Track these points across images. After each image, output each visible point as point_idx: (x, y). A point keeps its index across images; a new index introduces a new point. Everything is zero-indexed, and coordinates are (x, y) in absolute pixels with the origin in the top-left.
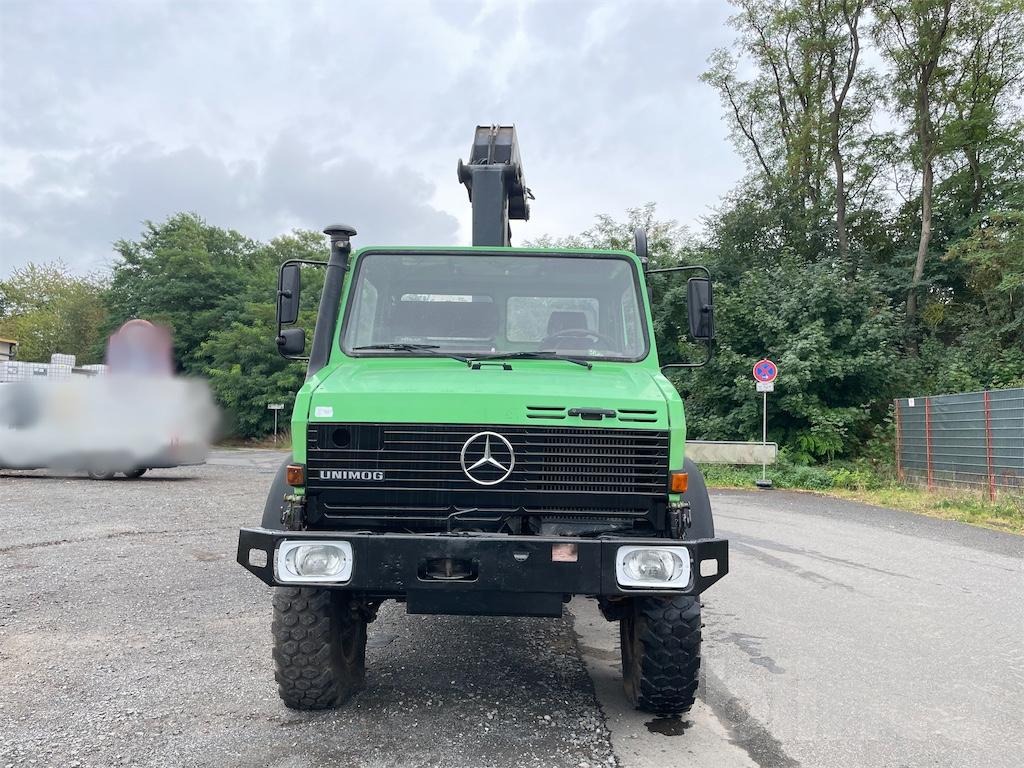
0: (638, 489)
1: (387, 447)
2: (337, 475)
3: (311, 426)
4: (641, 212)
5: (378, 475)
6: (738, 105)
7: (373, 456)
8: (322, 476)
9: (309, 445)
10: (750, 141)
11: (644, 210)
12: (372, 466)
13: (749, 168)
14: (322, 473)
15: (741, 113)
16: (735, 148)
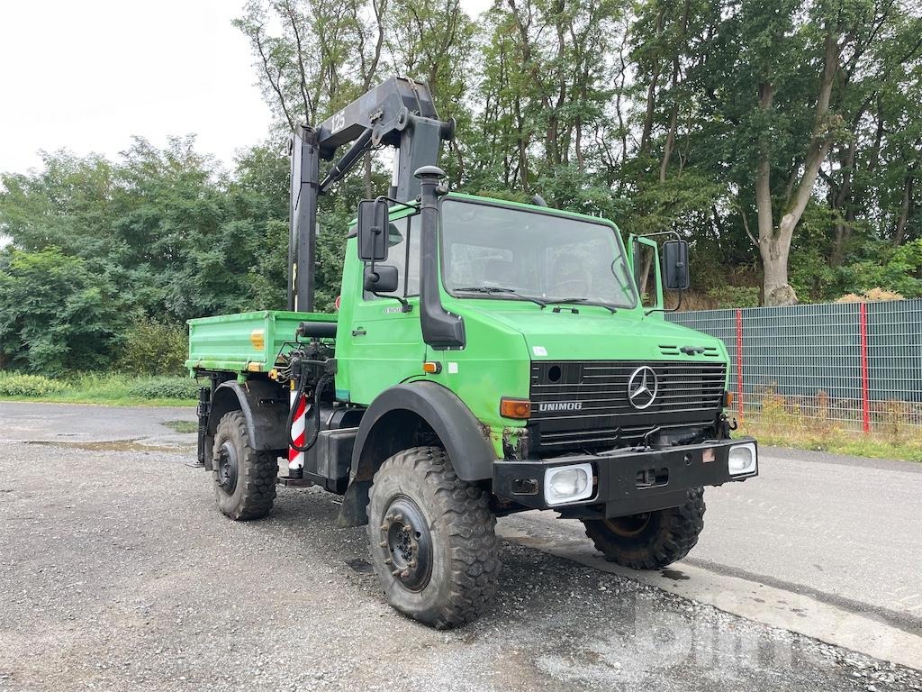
0: (704, 406)
1: (585, 381)
2: (551, 407)
3: (533, 364)
4: (182, 141)
5: (577, 405)
6: (267, 57)
7: (575, 389)
8: (541, 409)
9: (533, 381)
10: (276, 93)
11: (184, 140)
12: (573, 398)
13: (274, 117)
14: (541, 406)
15: (269, 65)
16: (263, 96)
